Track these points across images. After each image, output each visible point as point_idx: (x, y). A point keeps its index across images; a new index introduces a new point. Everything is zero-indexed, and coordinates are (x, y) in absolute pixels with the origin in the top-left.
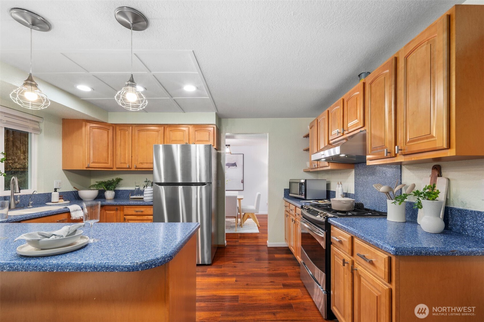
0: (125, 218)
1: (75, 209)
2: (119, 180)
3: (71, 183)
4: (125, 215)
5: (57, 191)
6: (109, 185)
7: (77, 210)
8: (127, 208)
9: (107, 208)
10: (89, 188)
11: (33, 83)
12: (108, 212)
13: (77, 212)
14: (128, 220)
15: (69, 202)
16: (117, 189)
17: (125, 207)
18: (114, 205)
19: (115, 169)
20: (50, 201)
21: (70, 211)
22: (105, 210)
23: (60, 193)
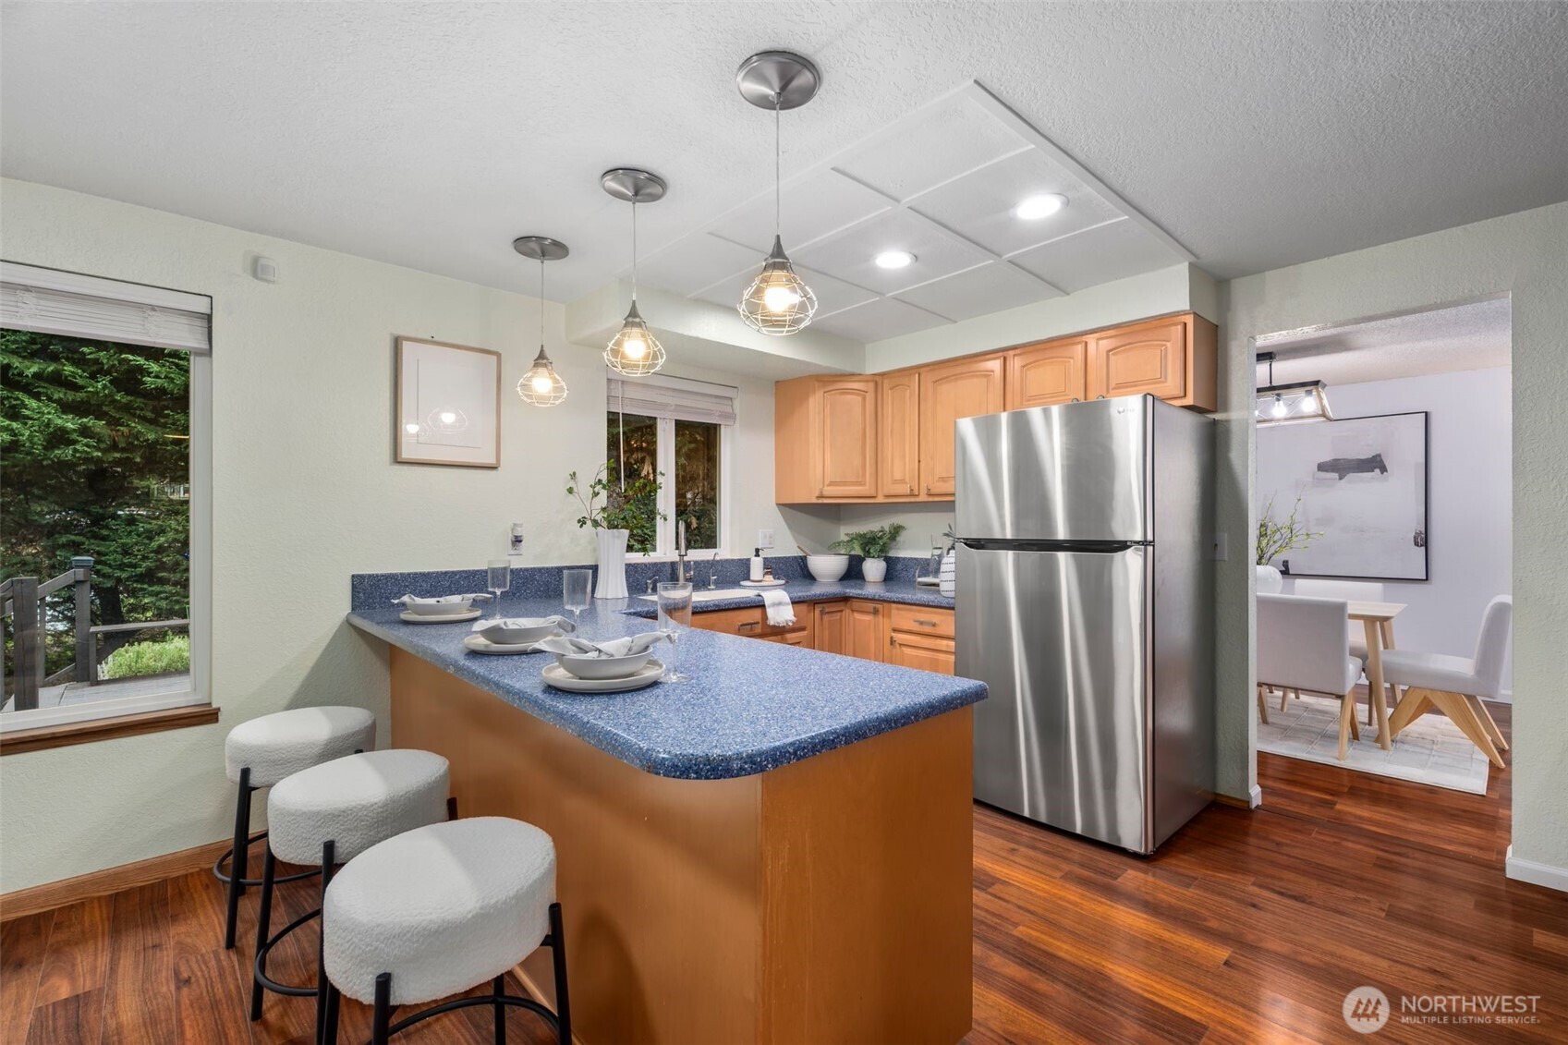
0: (892, 638)
1: (776, 602)
2: (896, 531)
3: (794, 536)
4: (895, 630)
5: (759, 556)
6: (870, 544)
7: (780, 604)
8: (898, 609)
9: (856, 604)
10: (832, 548)
11: (637, 320)
12: (857, 616)
13: (781, 607)
14: (900, 645)
15: (783, 582)
16: (892, 554)
17: (893, 605)
18: (869, 599)
19: (880, 499)
20: (748, 578)
21: (766, 604)
22: (853, 611)
23: (766, 560)
